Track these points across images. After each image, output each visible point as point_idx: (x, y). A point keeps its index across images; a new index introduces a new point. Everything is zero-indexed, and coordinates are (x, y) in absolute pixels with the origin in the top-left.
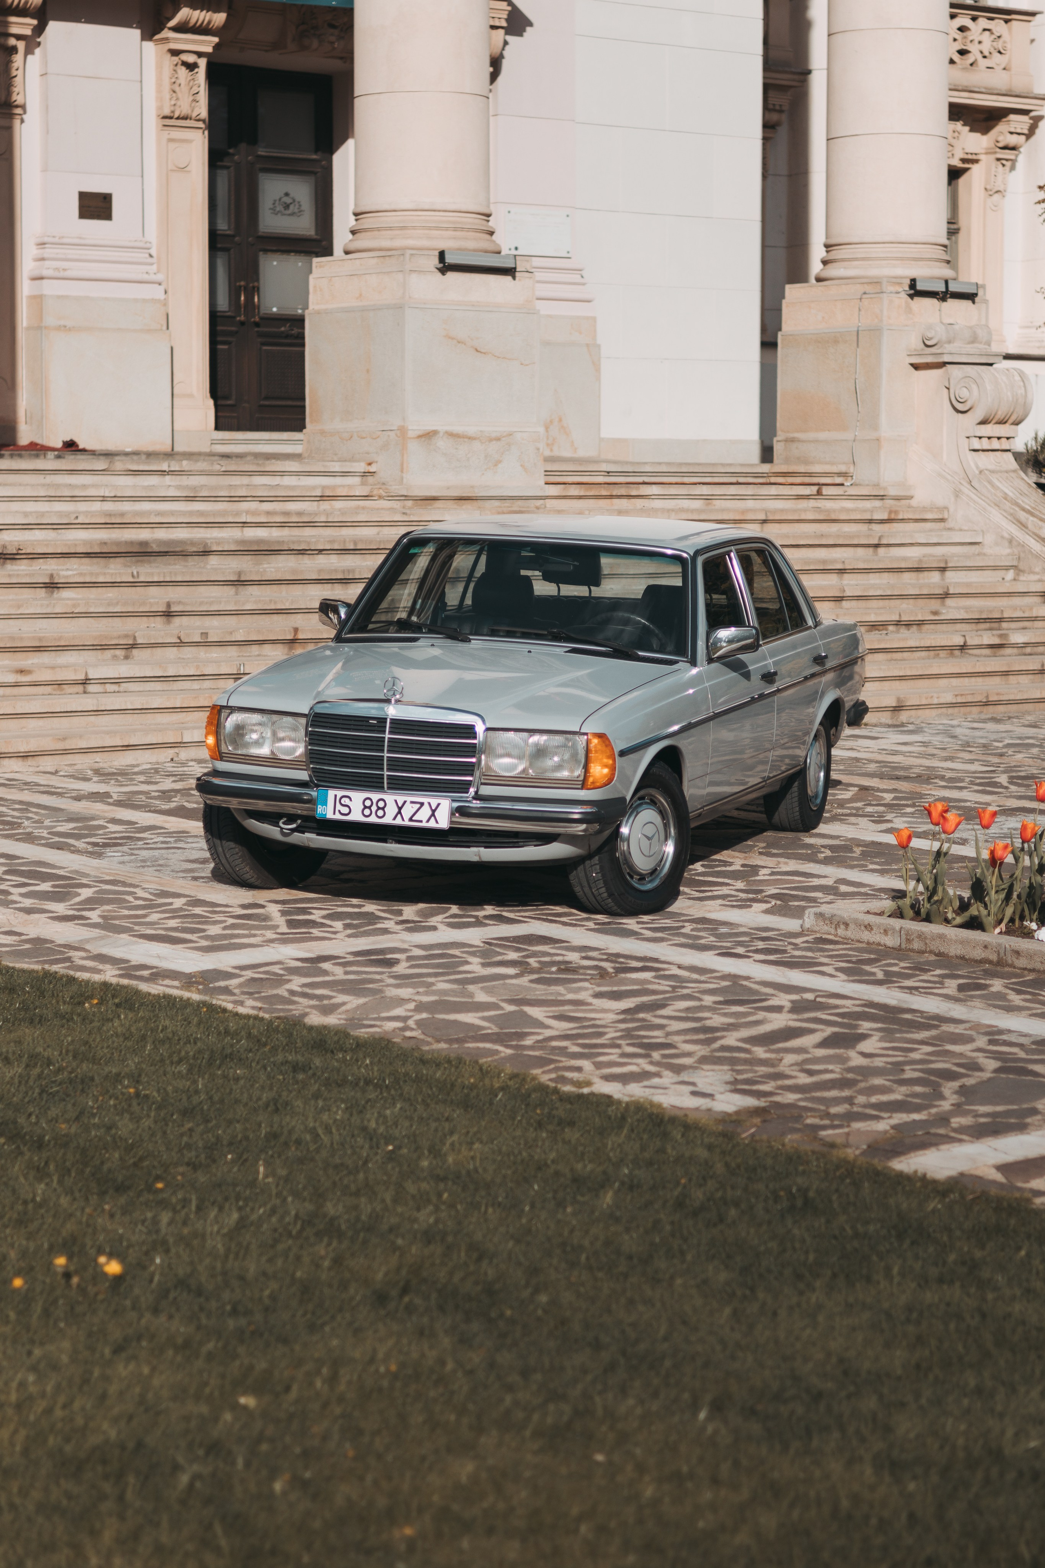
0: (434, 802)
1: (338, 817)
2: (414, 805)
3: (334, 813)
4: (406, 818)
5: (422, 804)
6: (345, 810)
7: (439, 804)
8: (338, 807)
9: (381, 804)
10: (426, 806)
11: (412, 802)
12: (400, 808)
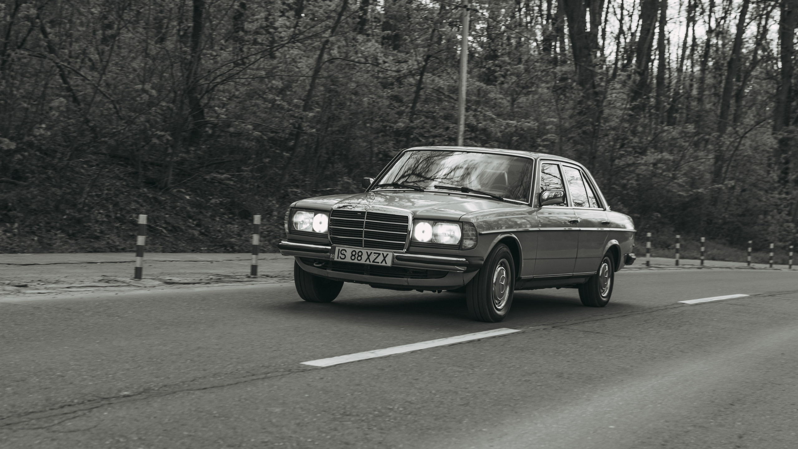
0: (385, 253)
1: (340, 260)
3: (338, 258)
4: (371, 261)
6: (343, 257)
7: (387, 255)
9: (360, 254)
10: (381, 255)
11: (375, 253)
12: (369, 256)
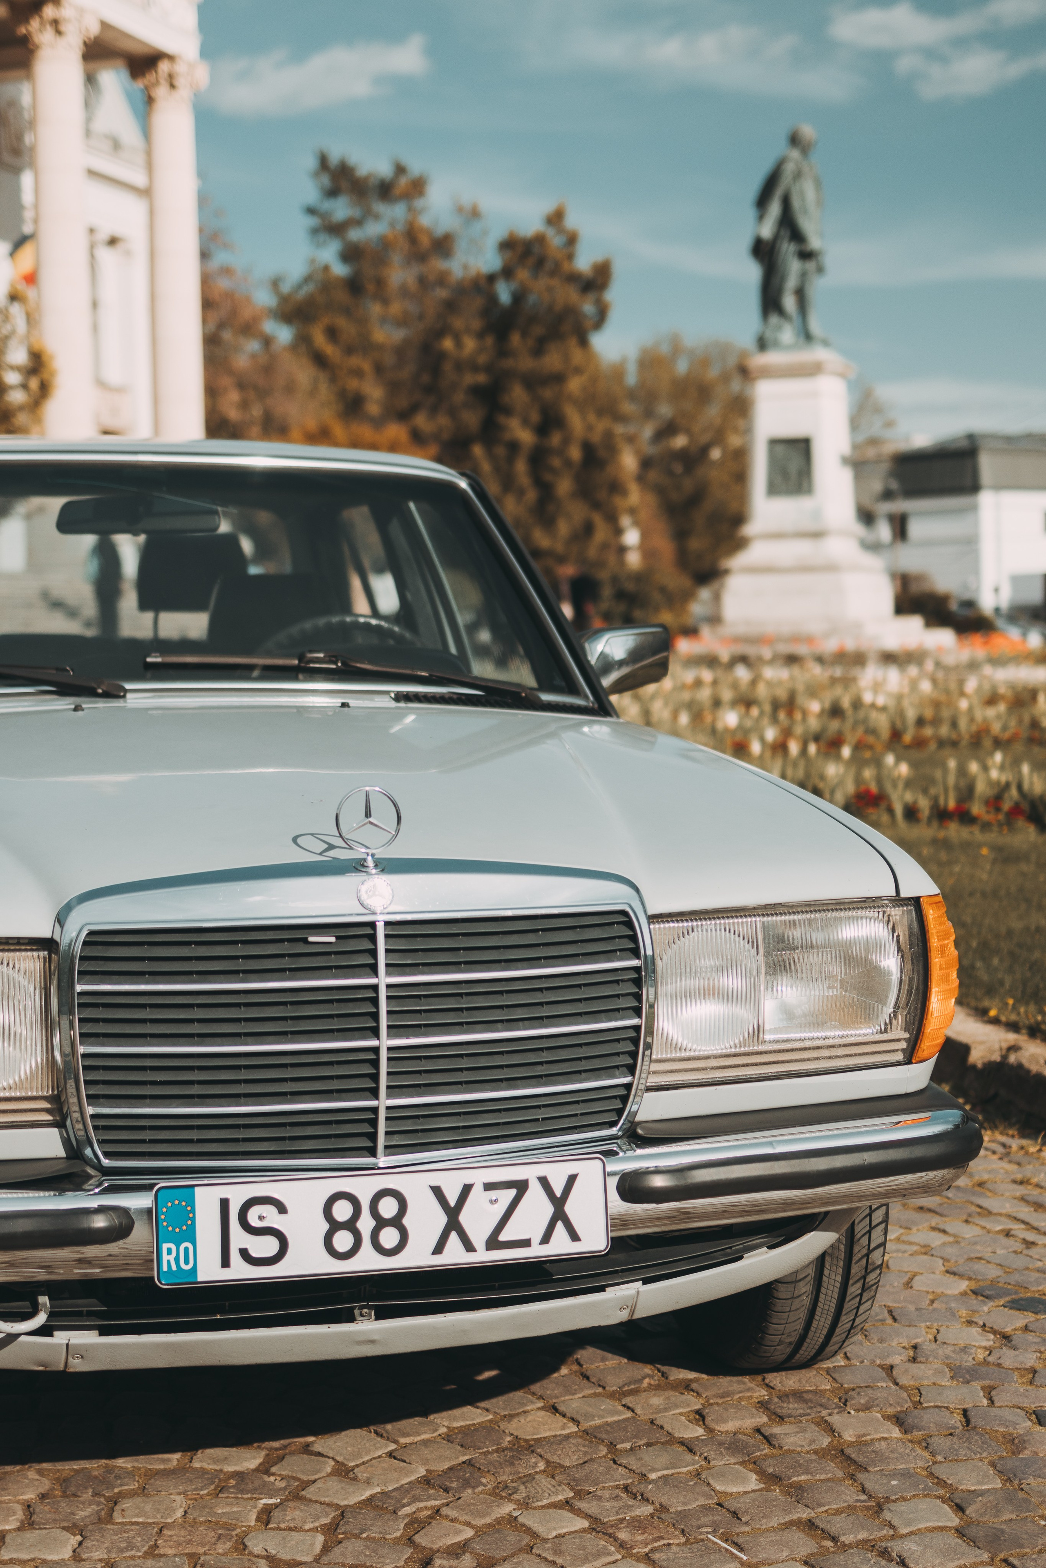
0: (557, 1174)
1: (240, 1271)
2: (493, 1194)
3: (226, 1262)
4: (477, 1242)
5: (521, 1187)
6: (266, 1246)
7: (572, 1179)
8: (239, 1238)
9: (388, 1208)
10: (535, 1190)
11: (489, 1187)
12: (453, 1213)
